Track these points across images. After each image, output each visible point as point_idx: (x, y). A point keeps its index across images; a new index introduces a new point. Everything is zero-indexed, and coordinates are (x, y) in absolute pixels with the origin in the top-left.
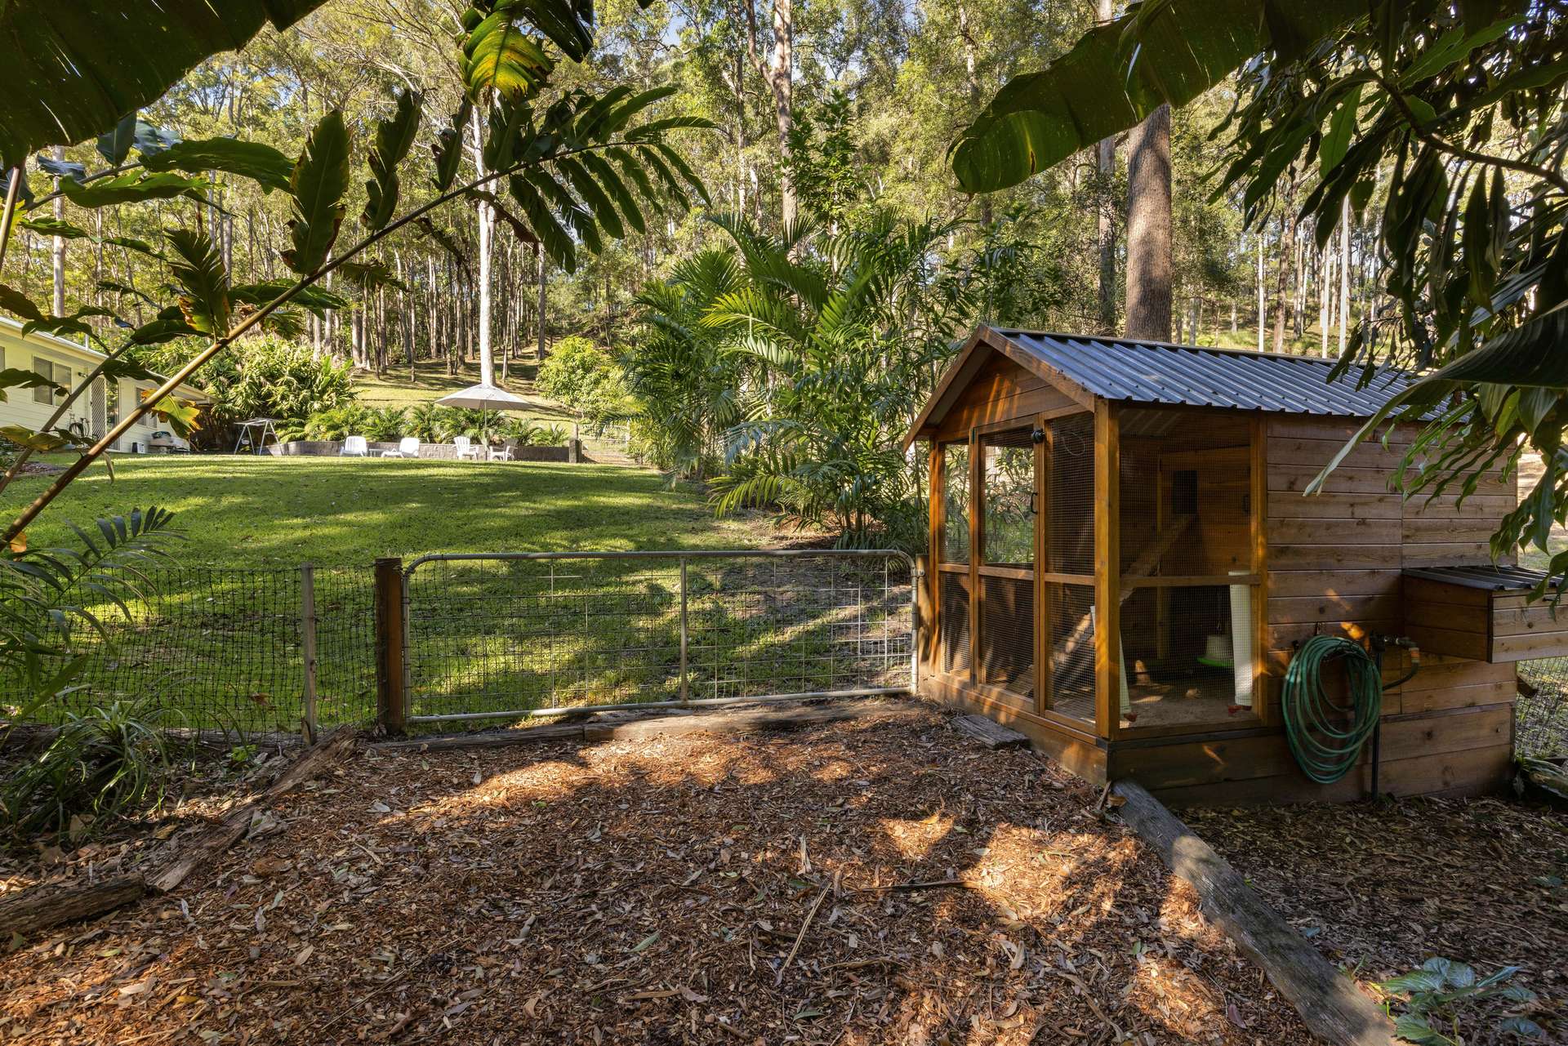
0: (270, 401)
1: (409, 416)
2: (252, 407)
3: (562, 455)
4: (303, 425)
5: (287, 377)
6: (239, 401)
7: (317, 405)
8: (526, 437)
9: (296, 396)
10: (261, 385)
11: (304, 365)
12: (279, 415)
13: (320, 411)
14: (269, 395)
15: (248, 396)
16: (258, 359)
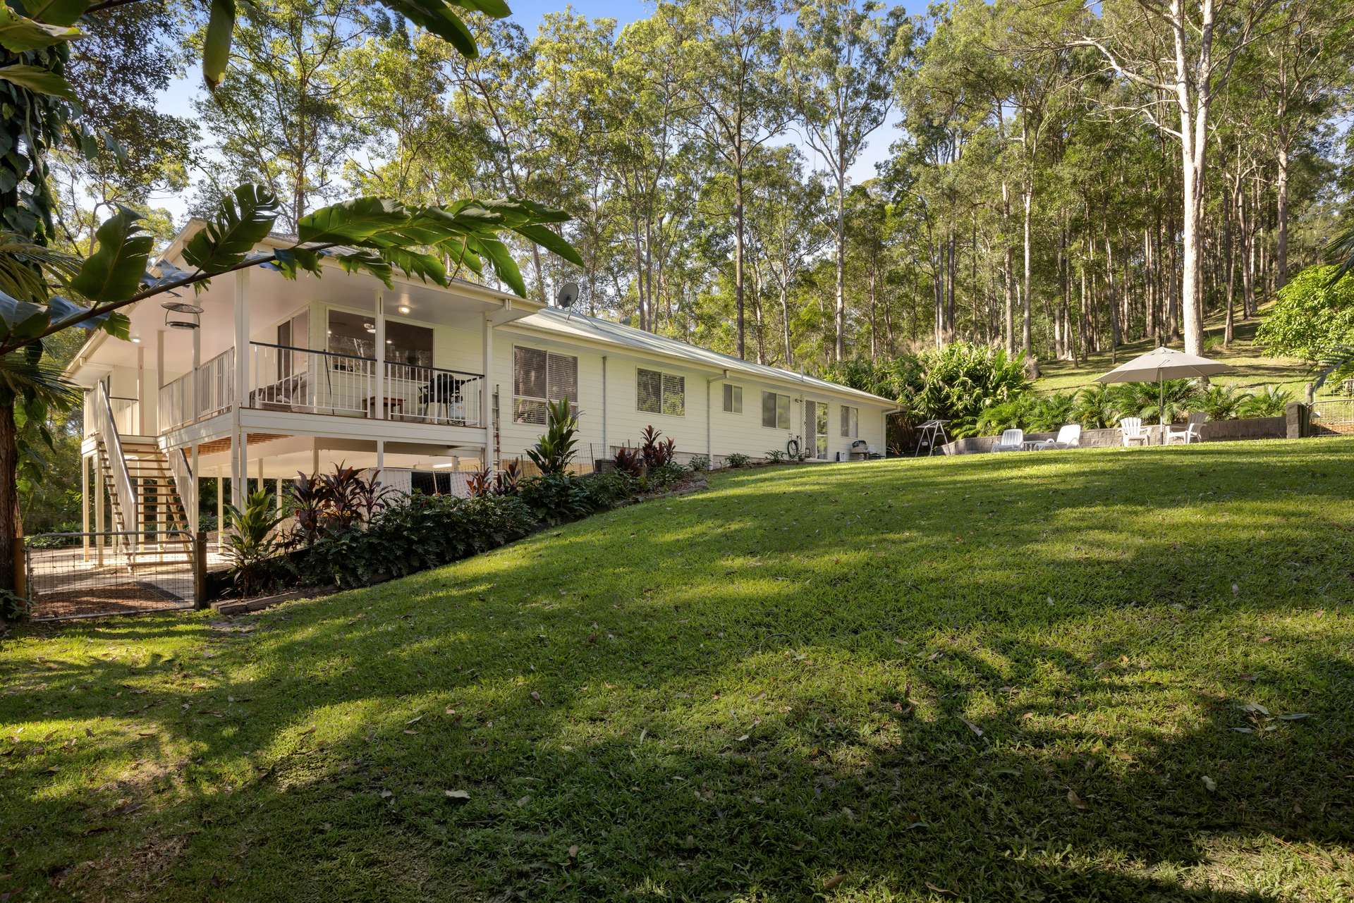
0: (949, 403)
1: (1079, 401)
2: (934, 410)
3: (1276, 429)
4: (974, 422)
5: (962, 378)
6: (922, 406)
7: (988, 402)
8: (1228, 409)
9: (971, 396)
10: (941, 389)
11: (980, 363)
12: (956, 415)
13: (992, 406)
14: (948, 397)
15: (929, 402)
16: (939, 364)
